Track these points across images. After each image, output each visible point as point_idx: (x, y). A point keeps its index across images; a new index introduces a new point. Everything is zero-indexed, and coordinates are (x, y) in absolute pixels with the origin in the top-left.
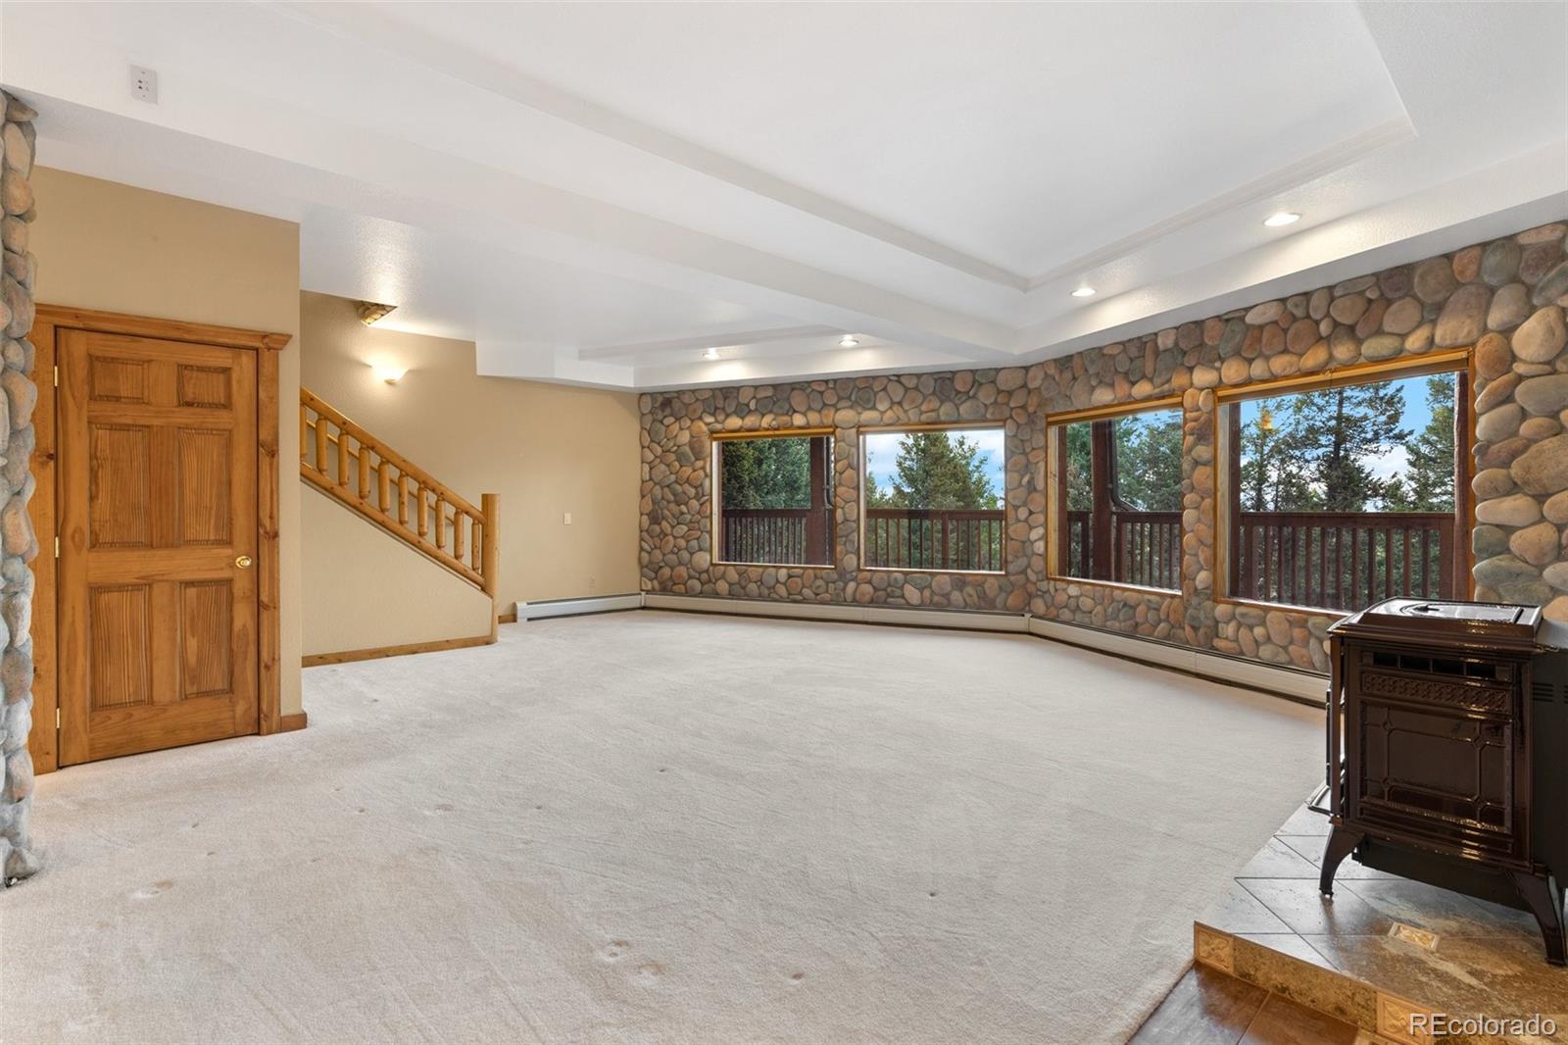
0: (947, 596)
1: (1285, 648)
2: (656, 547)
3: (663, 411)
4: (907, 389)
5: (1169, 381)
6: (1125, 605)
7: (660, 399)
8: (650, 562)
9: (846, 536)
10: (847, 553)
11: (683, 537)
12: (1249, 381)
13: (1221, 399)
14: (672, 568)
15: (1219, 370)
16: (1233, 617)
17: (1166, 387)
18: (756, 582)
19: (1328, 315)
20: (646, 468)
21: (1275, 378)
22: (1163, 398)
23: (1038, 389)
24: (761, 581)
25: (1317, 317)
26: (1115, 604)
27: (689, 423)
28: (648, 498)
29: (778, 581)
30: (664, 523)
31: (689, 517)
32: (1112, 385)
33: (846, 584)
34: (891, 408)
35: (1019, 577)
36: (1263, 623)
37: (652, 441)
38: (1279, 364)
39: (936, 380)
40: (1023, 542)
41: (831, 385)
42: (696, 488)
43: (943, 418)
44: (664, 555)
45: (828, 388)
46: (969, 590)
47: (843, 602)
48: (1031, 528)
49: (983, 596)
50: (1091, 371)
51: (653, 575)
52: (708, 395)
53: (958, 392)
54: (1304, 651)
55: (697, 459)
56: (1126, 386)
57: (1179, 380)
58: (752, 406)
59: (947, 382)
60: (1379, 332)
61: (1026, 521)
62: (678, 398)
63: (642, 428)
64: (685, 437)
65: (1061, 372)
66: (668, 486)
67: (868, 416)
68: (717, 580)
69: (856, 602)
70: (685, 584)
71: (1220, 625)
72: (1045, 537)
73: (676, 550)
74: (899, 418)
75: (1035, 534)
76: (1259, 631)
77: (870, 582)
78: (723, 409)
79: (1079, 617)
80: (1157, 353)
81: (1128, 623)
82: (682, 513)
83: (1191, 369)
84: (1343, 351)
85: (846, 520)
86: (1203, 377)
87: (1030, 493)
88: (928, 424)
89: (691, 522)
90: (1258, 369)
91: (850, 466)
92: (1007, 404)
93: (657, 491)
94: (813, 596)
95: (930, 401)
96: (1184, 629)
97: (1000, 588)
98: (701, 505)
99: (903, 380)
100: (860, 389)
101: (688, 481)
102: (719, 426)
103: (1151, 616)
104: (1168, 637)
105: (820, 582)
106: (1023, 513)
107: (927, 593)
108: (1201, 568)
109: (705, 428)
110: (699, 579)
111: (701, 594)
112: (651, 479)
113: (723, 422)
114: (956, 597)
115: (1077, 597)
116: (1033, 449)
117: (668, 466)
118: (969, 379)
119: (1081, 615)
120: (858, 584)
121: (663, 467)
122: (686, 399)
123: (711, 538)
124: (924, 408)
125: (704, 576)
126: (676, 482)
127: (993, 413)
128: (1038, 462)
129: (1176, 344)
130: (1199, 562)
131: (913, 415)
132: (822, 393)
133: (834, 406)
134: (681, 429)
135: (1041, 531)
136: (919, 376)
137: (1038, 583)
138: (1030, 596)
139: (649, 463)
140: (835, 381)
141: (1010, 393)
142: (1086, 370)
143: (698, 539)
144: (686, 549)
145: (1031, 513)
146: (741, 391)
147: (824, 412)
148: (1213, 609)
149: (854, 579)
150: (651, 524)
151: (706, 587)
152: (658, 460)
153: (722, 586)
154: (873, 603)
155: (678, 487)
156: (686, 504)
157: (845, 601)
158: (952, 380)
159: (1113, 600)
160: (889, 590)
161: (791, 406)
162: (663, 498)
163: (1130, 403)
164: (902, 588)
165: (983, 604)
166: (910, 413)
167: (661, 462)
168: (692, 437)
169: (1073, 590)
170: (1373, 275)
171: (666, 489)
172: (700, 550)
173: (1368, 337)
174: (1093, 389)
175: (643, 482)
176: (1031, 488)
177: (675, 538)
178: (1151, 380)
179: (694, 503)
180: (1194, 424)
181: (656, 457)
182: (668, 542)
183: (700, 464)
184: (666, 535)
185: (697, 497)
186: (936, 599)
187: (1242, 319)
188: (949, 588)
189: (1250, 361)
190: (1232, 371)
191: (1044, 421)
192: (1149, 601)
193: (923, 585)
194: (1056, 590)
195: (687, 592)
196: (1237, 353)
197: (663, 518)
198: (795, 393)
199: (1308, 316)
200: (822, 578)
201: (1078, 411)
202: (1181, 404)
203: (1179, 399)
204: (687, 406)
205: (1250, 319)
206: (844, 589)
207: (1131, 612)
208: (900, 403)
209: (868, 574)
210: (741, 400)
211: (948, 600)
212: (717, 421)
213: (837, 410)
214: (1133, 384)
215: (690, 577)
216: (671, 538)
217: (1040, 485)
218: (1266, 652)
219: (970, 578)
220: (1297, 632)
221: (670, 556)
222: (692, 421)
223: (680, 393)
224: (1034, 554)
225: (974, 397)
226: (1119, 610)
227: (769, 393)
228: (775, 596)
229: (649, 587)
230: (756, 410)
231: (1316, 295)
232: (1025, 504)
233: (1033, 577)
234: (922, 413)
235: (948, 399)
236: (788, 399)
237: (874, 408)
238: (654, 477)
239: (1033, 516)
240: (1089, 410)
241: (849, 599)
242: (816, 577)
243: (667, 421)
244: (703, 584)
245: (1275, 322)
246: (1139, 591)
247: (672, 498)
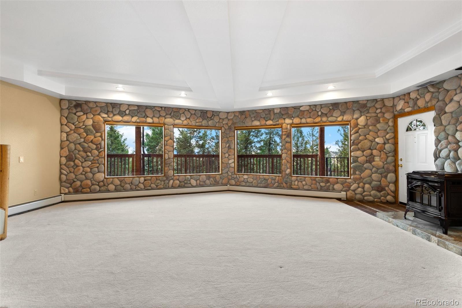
0: (204, 182)
1: (310, 186)
2: (70, 172)
3: (76, 109)
4: (191, 114)
5: (278, 121)
6: (264, 180)
7: (74, 103)
8: (67, 179)
9: (169, 164)
10: (170, 170)
11: (88, 167)
12: (301, 123)
13: (293, 127)
14: (81, 181)
15: (293, 120)
16: (297, 180)
17: (277, 122)
18: (129, 184)
19: (320, 111)
20: (65, 135)
21: (307, 123)
22: (275, 125)
23: (232, 119)
24: (131, 183)
25: (318, 111)
26: (261, 180)
27: (92, 116)
28: (66, 149)
29: (140, 182)
30: (77, 161)
31: (92, 158)
32: (259, 120)
33: (169, 181)
34: (186, 120)
35: (226, 174)
36: (305, 181)
37: (68, 122)
38: (309, 120)
39: (201, 112)
40: (227, 164)
41: (163, 109)
42: (96, 145)
43: (203, 125)
44: (76, 176)
45: (162, 110)
46: (212, 179)
47: (168, 188)
48: (229, 160)
49: (215, 181)
50: (252, 116)
51: (69, 185)
52: (104, 105)
53: (208, 117)
54: (316, 186)
55: (97, 132)
56: (265, 121)
57: (280, 121)
58: (127, 112)
59: (205, 113)
60: (332, 116)
61: (228, 158)
62: (86, 104)
63: (61, 116)
64: (90, 122)
65: (241, 115)
66: (79, 144)
67: (177, 121)
68: (108, 185)
69: (173, 187)
70: (90, 188)
71: (292, 182)
72: (234, 162)
73: (84, 173)
74: (188, 123)
75: (230, 161)
76: (304, 183)
77: (178, 180)
78: (112, 112)
79: (247, 184)
80: (274, 114)
81: (266, 184)
82: (88, 156)
83: (284, 119)
84: (324, 119)
85: (169, 158)
86: (288, 121)
87: (229, 149)
88: (198, 126)
89: (93, 160)
90: (304, 121)
91: (171, 139)
92: (222, 122)
93: (72, 146)
94: (156, 187)
95: (199, 119)
96: (283, 184)
97: (220, 178)
98: (99, 152)
99: (190, 110)
100: (174, 112)
101: (92, 142)
102: (110, 119)
103: (273, 182)
104: (278, 186)
105: (158, 181)
106: (227, 155)
107: (198, 181)
108: (288, 168)
109: (102, 119)
110: (98, 185)
111: (100, 191)
112: (67, 140)
113: (112, 118)
114: (208, 182)
115: (247, 179)
116: (230, 136)
117: (79, 134)
118: (212, 113)
119: (249, 183)
120: (174, 181)
121: (76, 135)
122: (91, 105)
123: (105, 167)
124: (197, 121)
125: (102, 184)
126: (84, 142)
127: (218, 125)
128: (232, 140)
129: (280, 112)
130: (287, 167)
131: (193, 123)
132: (159, 111)
133: (164, 116)
134: (87, 118)
135: (233, 160)
136: (196, 110)
137: (232, 176)
138: (229, 179)
139: (67, 133)
140: (165, 108)
141: (223, 119)
142: (250, 116)
143: (98, 167)
144: (91, 172)
145: (229, 155)
146: (122, 105)
147: (161, 118)
148: (291, 178)
149: (173, 179)
150: (67, 162)
151: (102, 188)
152: (72, 132)
153: (112, 187)
154: (180, 187)
155: (86, 145)
156: (90, 152)
157: (169, 187)
158: (206, 113)
159: (260, 178)
160: (185, 182)
161: (146, 115)
162: (75, 149)
163: (265, 126)
164: (190, 181)
165: (216, 184)
166: (192, 122)
167: (75, 132)
168: (93, 122)
169: (245, 177)
170: (331, 103)
171: (78, 145)
172: (99, 172)
173: (330, 117)
174: (253, 121)
175: (62, 141)
176: (229, 147)
177: (83, 167)
178: (272, 120)
179: (96, 152)
180: (285, 133)
181: (71, 130)
182: (79, 169)
183: (99, 134)
184: (77, 166)
185: (97, 149)
186: (201, 183)
187: (299, 108)
188: (205, 179)
189: (301, 119)
190: (297, 121)
191: (234, 128)
192: (272, 178)
193: (197, 179)
194: (239, 177)
195: (91, 191)
196: (298, 116)
197: (76, 158)
198: (148, 110)
199: (316, 110)
200: (159, 180)
201: (247, 127)
202: (282, 127)
203: (281, 126)
204: (91, 108)
205: (301, 109)
206: (168, 183)
207: (266, 181)
208: (189, 118)
209: (178, 177)
210: (122, 109)
211: (205, 183)
212: (108, 117)
213: (165, 118)
214: (266, 121)
215: (93, 184)
216: (81, 168)
217: (233, 147)
218: (306, 187)
219: (212, 176)
220: (314, 182)
221: (81, 176)
222: (94, 115)
223: (87, 102)
224: (230, 167)
225: (213, 119)
226: (262, 181)
227: (136, 108)
228: (139, 189)
229: (67, 191)
230: (129, 114)
231: (317, 106)
232: (227, 153)
233: (230, 174)
234: (197, 122)
235: (205, 119)
236: (144, 112)
237: (180, 119)
238: (70, 139)
239: (230, 156)
240: (250, 126)
241: (170, 186)
242: (157, 180)
243: (78, 114)
244: (100, 187)
245: (308, 111)
246: (268, 175)
247: (82, 149)
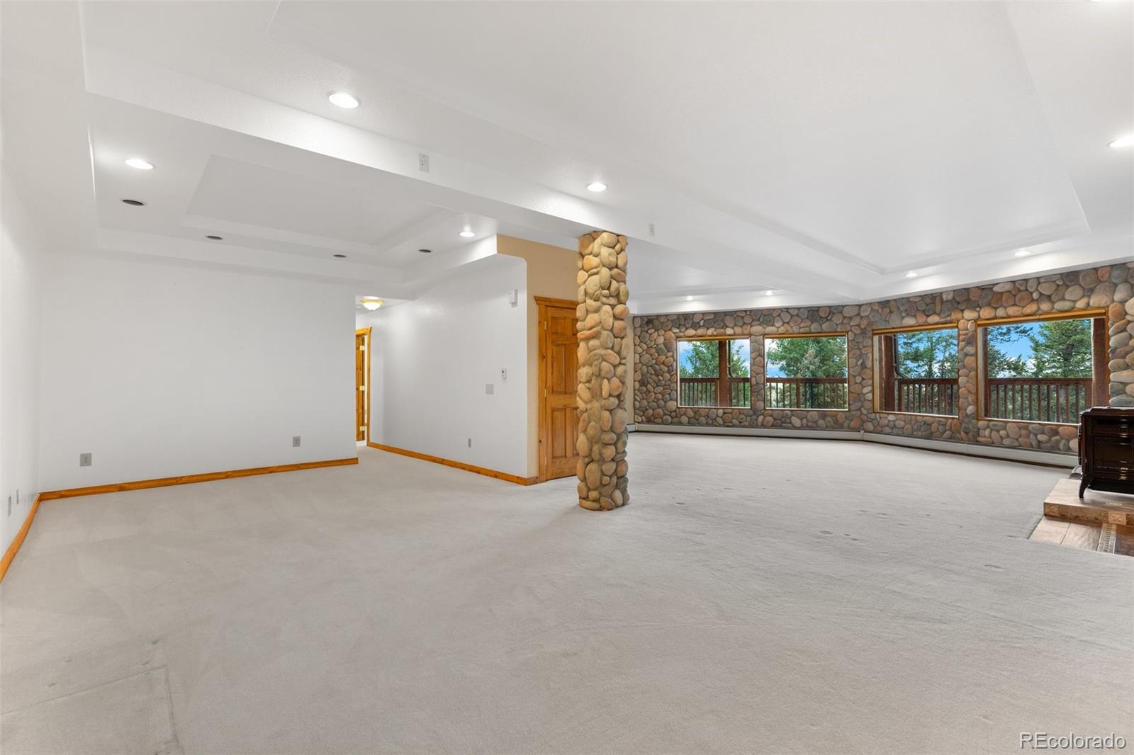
0: (816, 422)
1: (1017, 440)
2: (643, 399)
3: (648, 326)
4: (792, 316)
5: (950, 315)
6: (924, 424)
7: (646, 319)
8: (640, 407)
9: (758, 392)
10: (758, 400)
11: (660, 393)
12: (995, 318)
13: (979, 325)
14: (654, 410)
15: (978, 312)
16: (988, 427)
17: (948, 318)
18: (704, 417)
19: (1037, 290)
20: (638, 356)
21: (1010, 317)
22: (946, 323)
23: (868, 316)
24: (707, 416)
25: (1032, 290)
26: (918, 423)
27: (663, 332)
28: (639, 373)
29: (717, 416)
30: (649, 386)
31: (664, 382)
32: (915, 316)
33: (758, 417)
34: (783, 325)
35: (857, 412)
36: (1005, 429)
37: (641, 342)
38: (1012, 311)
39: (809, 311)
40: (859, 394)
41: (748, 313)
42: (668, 367)
43: (813, 331)
44: (648, 403)
45: (746, 315)
46: (828, 419)
47: (757, 426)
48: (863, 387)
49: (836, 422)
50: (902, 309)
51: (642, 414)
52: (675, 317)
53: (821, 317)
54: (1027, 440)
55: (668, 351)
56: (924, 318)
57: (955, 316)
58: (702, 323)
59: (816, 312)
60: (1063, 299)
61: (860, 383)
62: (657, 319)
63: (635, 335)
64: (661, 340)
65: (882, 309)
66: (651, 366)
67: (770, 329)
68: (681, 416)
69: (763, 426)
70: (661, 418)
71: (981, 431)
72: (873, 392)
73: (656, 400)
74: (787, 330)
75: (865, 390)
76: (1003, 433)
77: (771, 416)
78: (684, 325)
79: (895, 431)
80: (942, 302)
81: (928, 432)
82: (660, 380)
83: (962, 311)
84: (1045, 306)
85: (757, 384)
86: (969, 314)
87: (862, 369)
88: (804, 333)
89: (665, 385)
90: (1000, 312)
91: (759, 355)
92: (849, 324)
93: (645, 368)
94: (738, 423)
95: (805, 322)
96: (960, 433)
97: (846, 418)
98: (671, 376)
99: (789, 310)
100: (765, 316)
101: (663, 363)
102: (682, 334)
103: (941, 428)
104: (951, 438)
105: (742, 416)
106: (858, 379)
107: (804, 421)
108: (970, 404)
109: (673, 335)
110: (670, 415)
111: (672, 423)
112: (640, 362)
113: (684, 332)
114: (821, 422)
115: (894, 421)
116: (864, 347)
117: (651, 355)
118: (828, 310)
119: (897, 430)
120: (765, 417)
121: (648, 356)
122: (662, 320)
123: (677, 393)
124: (802, 325)
125: (674, 414)
126: (656, 364)
127: (841, 328)
128: (867, 354)
129: (954, 298)
130: (968, 401)
131: (796, 329)
132: (743, 317)
133: (750, 324)
134: (658, 335)
135: (870, 388)
136: (799, 309)
137: (869, 415)
138: (863, 422)
139: (639, 354)
140: (751, 311)
141: (851, 318)
142: (899, 309)
143: (669, 394)
144: (663, 399)
145: (863, 379)
146: (695, 316)
147: (745, 327)
148: (977, 423)
149: (763, 414)
150: (640, 387)
151: (674, 420)
152: (645, 352)
153: (685, 419)
154: (773, 426)
155: (657, 367)
156: (662, 376)
157: (757, 425)
158: (818, 311)
159: (917, 421)
160: (783, 419)
161: (725, 324)
162: (648, 372)
163: (926, 325)
164: (790, 418)
165: (836, 426)
166: (794, 328)
167: (647, 353)
168: (665, 340)
169: (891, 418)
170: (1060, 274)
171: (650, 368)
172: (671, 400)
173: (1057, 301)
174: (903, 318)
175: (635, 364)
176: (863, 366)
177: (655, 394)
178: (939, 315)
179: (667, 375)
180: (964, 337)
181: (644, 351)
182: (651, 396)
183: (670, 354)
184: (650, 392)
185: (669, 371)
186: (810, 424)
187: (991, 289)
188: (817, 418)
189: (996, 309)
190: (986, 313)
191: (871, 332)
192: (940, 421)
193: (804, 416)
194: (880, 418)
195: (663, 422)
196: (989, 305)
197: (648, 383)
198: (728, 317)
199: (1027, 290)
200: (743, 414)
201: (893, 328)
202: (957, 327)
203: (956, 325)
204: (663, 323)
205: (995, 289)
206: (757, 420)
207: (928, 427)
208: (788, 323)
209: (771, 412)
210: (695, 320)
211: (816, 424)
212: (680, 332)
213: (751, 326)
214: (928, 316)
215: (665, 415)
216: (653, 394)
217: (869, 365)
218: (1006, 442)
219: (830, 413)
220: (1023, 432)
221: (653, 403)
222: (665, 331)
223: (658, 316)
224: (865, 400)
225: (830, 320)
226: (921, 426)
227: (712, 317)
228: (717, 424)
229: (640, 420)
230: (704, 326)
231: (1030, 281)
232: (859, 375)
233: (865, 412)
234: (800, 328)
235: (816, 321)
236: (723, 320)
237: (773, 325)
238: (642, 361)
239: (864, 381)
240: (900, 328)
241: (760, 424)
242: (740, 413)
243: (650, 331)
244: (672, 418)
245: (1010, 292)
246: (933, 417)
247: (653, 372)
